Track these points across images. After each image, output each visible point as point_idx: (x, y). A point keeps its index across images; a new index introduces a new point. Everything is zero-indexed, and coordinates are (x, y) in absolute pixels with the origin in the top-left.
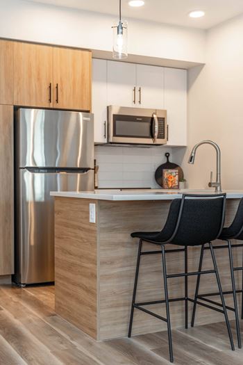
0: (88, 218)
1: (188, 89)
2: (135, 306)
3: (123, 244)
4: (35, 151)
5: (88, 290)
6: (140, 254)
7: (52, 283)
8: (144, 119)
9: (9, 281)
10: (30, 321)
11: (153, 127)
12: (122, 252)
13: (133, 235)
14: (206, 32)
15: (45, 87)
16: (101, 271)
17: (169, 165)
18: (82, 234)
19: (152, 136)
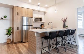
0: (34, 35)
1: (45, 15)
2: (42, 48)
3: (40, 39)
4: (25, 23)
5: (35, 46)
6: (43, 40)
7: (28, 42)
8: (39, 19)
9: (21, 42)
10: (24, 51)
11: (40, 19)
12: (40, 40)
13: (42, 37)
14: (47, 8)
15: (26, 14)
16: (37, 44)
17: (42, 24)
18: (33, 37)
19: (40, 21)
